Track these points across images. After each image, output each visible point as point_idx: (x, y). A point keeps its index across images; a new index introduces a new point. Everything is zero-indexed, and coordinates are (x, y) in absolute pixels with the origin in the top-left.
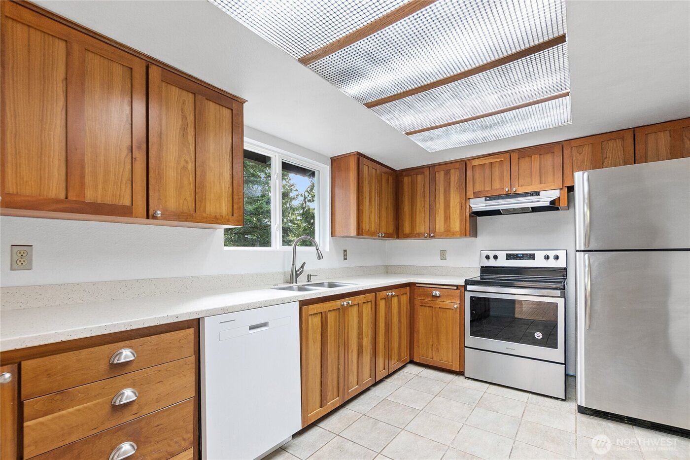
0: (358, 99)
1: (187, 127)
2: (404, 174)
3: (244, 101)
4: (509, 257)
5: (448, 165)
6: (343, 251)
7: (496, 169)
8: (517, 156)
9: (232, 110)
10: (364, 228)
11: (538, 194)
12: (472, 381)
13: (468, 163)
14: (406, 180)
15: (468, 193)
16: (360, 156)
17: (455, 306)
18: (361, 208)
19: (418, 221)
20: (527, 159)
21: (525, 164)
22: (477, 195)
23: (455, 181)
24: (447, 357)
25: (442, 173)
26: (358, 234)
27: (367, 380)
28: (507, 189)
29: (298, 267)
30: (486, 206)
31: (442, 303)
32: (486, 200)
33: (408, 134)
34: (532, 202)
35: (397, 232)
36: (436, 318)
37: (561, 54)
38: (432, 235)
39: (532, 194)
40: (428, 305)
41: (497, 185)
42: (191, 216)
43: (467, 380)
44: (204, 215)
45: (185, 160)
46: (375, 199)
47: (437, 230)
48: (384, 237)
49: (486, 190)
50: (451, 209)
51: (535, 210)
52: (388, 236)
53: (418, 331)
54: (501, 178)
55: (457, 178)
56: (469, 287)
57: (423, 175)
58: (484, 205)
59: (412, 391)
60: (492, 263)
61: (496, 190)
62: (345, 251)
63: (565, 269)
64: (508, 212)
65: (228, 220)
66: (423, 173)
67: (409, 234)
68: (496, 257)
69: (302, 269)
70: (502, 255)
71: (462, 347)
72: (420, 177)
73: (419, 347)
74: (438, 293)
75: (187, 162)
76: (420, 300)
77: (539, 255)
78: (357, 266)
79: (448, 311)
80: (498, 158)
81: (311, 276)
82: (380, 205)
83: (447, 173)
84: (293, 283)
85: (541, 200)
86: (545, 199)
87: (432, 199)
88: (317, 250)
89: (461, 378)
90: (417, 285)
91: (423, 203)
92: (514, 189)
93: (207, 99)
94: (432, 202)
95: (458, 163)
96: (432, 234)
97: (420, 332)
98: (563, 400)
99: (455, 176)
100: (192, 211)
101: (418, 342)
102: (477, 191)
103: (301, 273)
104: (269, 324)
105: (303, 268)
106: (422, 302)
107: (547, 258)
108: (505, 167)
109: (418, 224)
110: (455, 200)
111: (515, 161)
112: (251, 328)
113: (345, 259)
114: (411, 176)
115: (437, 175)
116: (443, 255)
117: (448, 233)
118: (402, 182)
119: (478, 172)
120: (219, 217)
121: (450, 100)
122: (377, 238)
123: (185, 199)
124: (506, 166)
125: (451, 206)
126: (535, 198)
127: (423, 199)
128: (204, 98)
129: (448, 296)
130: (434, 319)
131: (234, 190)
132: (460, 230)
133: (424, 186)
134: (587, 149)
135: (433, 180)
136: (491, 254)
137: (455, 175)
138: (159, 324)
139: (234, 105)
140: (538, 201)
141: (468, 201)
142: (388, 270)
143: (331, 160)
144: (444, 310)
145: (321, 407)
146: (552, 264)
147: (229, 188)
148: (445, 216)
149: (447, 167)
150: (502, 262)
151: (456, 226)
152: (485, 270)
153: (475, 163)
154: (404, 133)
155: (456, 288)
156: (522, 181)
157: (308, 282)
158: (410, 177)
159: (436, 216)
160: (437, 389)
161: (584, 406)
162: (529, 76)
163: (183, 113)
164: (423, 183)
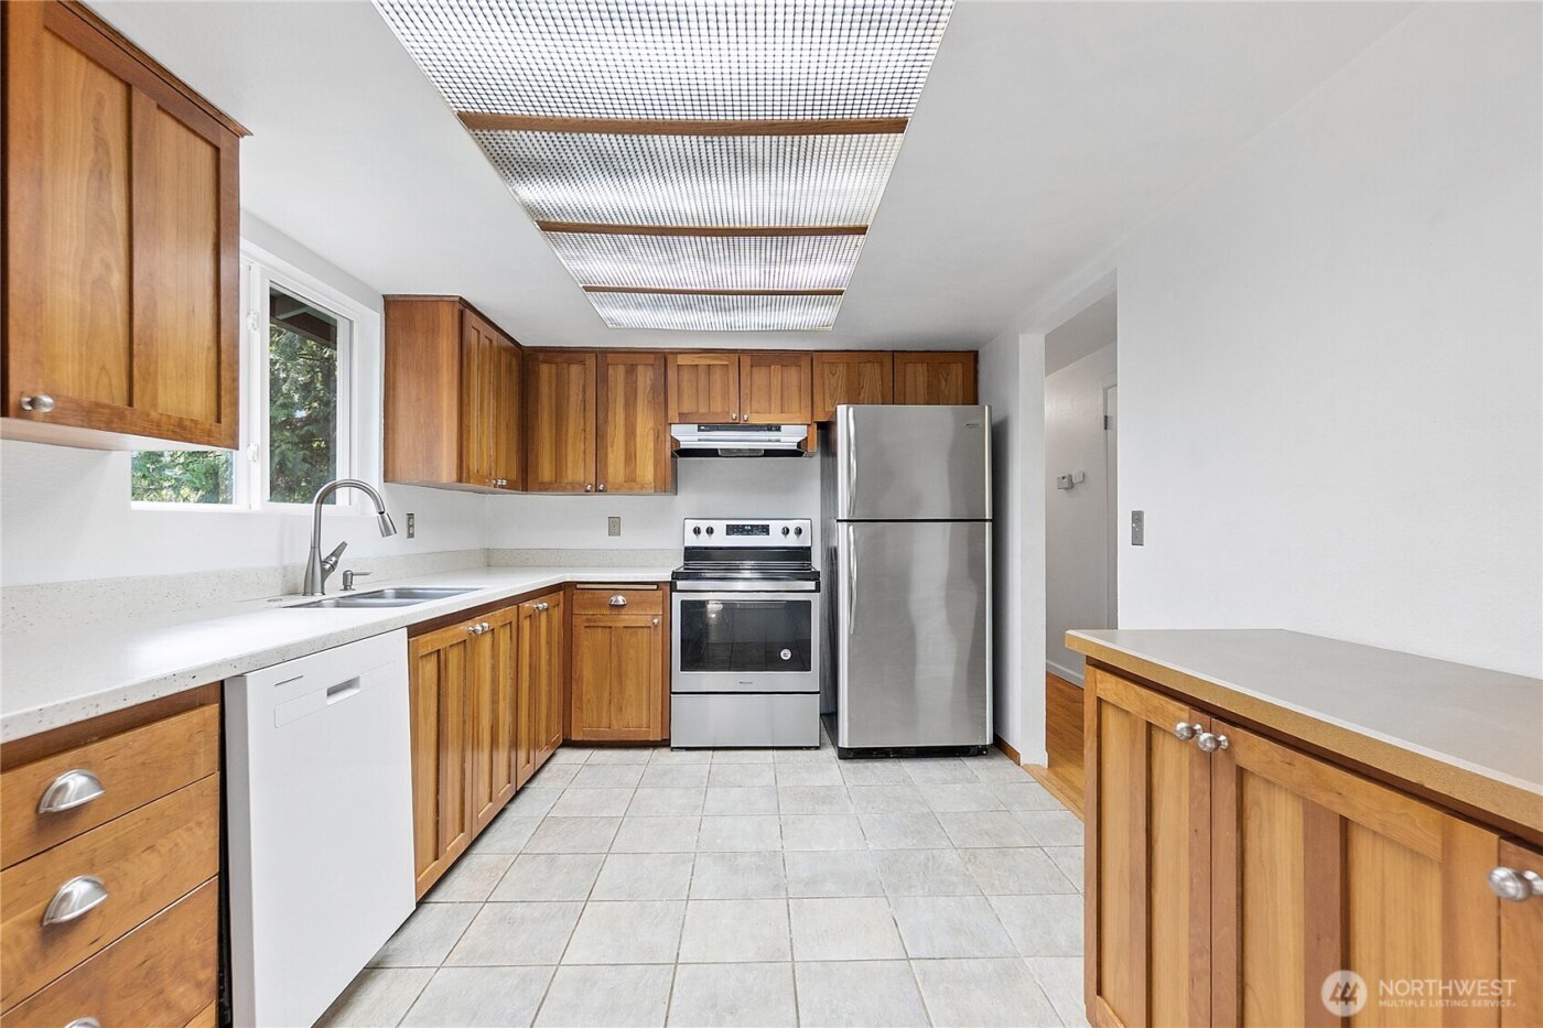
0: (531, 210)
1: (109, 171)
2: (541, 356)
3: (243, 133)
4: (731, 530)
5: (632, 355)
6: (406, 517)
7: (717, 376)
8: (749, 362)
9: (217, 150)
10: (471, 468)
11: (778, 428)
12: (684, 753)
13: (670, 358)
14: (545, 371)
15: (670, 414)
16: (464, 307)
17: (656, 621)
18: (465, 422)
19: (570, 458)
20: (764, 370)
21: (760, 376)
22: (684, 419)
23: (645, 388)
24: (637, 720)
25: (621, 370)
26: (460, 480)
27: (504, 790)
28: (734, 415)
29: (326, 552)
30: (700, 440)
31: (628, 618)
32: (699, 430)
33: (587, 289)
34: (770, 441)
35: (525, 479)
36: (617, 646)
37: (854, 244)
38: (601, 487)
39: (770, 428)
40: (602, 624)
41: (717, 406)
42: (120, 415)
43: (674, 753)
44: (154, 414)
45: (102, 261)
46: (489, 404)
47: (611, 479)
48: (502, 487)
49: (701, 411)
50: (638, 439)
51: (769, 453)
52: (511, 486)
53: (581, 678)
54: (725, 394)
55: (649, 382)
56: (681, 584)
57: (582, 367)
58: (697, 438)
59: (590, 792)
60: (704, 541)
61: (717, 414)
62: (411, 516)
63: (809, 548)
64: (729, 453)
65: (210, 434)
66: (582, 362)
67: (551, 483)
68: (710, 531)
69: (334, 559)
70: (720, 526)
71: (669, 692)
72: (575, 370)
73: (581, 709)
74: (621, 600)
75: (108, 267)
76: (585, 617)
77: (776, 527)
78: (434, 550)
79: (640, 631)
80: (721, 360)
81: (352, 575)
82: (497, 418)
83: (631, 370)
84: (312, 594)
85: (783, 439)
86: (790, 437)
87: (601, 415)
88: (381, 513)
89: (665, 752)
90: (578, 586)
91: (582, 421)
92: (746, 416)
93: (159, 107)
94: (600, 421)
95: (653, 356)
96: (599, 486)
97: (585, 679)
98: (817, 748)
99: (645, 378)
100: (120, 402)
101: (580, 699)
102: (686, 411)
103: (333, 567)
104: (361, 681)
105: (338, 557)
106: (589, 620)
107: (786, 531)
108: (731, 375)
109: (570, 465)
110: (645, 424)
111: (746, 369)
112: (332, 692)
113: (411, 535)
114: (556, 364)
115: (611, 371)
116: (614, 526)
117: (631, 485)
118: (537, 374)
119: (686, 375)
120: (188, 423)
121: (692, 259)
122: (492, 488)
123: (103, 368)
124: (733, 374)
125: (638, 433)
126: (773, 435)
127: (582, 415)
128: (154, 104)
129: (640, 604)
130: (614, 650)
131: (223, 357)
132: (655, 481)
133: (584, 387)
134: (841, 370)
135: (602, 380)
136: (703, 525)
137: (645, 376)
138: (157, 697)
139: (222, 137)
140: (778, 441)
141: (668, 427)
142: (491, 561)
143: (385, 301)
144: (632, 630)
145: (436, 859)
146: (792, 541)
147: (208, 348)
148: (626, 452)
149: (632, 358)
150: (721, 539)
151: (647, 470)
152: (691, 554)
153: (682, 360)
154: (581, 286)
155: (655, 587)
156: (756, 405)
157: (345, 589)
158: (554, 366)
159: (609, 450)
160: (632, 776)
161: (846, 746)
162: (808, 259)
163: (97, 130)
164: (582, 382)
